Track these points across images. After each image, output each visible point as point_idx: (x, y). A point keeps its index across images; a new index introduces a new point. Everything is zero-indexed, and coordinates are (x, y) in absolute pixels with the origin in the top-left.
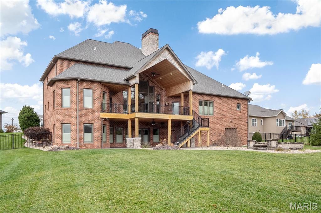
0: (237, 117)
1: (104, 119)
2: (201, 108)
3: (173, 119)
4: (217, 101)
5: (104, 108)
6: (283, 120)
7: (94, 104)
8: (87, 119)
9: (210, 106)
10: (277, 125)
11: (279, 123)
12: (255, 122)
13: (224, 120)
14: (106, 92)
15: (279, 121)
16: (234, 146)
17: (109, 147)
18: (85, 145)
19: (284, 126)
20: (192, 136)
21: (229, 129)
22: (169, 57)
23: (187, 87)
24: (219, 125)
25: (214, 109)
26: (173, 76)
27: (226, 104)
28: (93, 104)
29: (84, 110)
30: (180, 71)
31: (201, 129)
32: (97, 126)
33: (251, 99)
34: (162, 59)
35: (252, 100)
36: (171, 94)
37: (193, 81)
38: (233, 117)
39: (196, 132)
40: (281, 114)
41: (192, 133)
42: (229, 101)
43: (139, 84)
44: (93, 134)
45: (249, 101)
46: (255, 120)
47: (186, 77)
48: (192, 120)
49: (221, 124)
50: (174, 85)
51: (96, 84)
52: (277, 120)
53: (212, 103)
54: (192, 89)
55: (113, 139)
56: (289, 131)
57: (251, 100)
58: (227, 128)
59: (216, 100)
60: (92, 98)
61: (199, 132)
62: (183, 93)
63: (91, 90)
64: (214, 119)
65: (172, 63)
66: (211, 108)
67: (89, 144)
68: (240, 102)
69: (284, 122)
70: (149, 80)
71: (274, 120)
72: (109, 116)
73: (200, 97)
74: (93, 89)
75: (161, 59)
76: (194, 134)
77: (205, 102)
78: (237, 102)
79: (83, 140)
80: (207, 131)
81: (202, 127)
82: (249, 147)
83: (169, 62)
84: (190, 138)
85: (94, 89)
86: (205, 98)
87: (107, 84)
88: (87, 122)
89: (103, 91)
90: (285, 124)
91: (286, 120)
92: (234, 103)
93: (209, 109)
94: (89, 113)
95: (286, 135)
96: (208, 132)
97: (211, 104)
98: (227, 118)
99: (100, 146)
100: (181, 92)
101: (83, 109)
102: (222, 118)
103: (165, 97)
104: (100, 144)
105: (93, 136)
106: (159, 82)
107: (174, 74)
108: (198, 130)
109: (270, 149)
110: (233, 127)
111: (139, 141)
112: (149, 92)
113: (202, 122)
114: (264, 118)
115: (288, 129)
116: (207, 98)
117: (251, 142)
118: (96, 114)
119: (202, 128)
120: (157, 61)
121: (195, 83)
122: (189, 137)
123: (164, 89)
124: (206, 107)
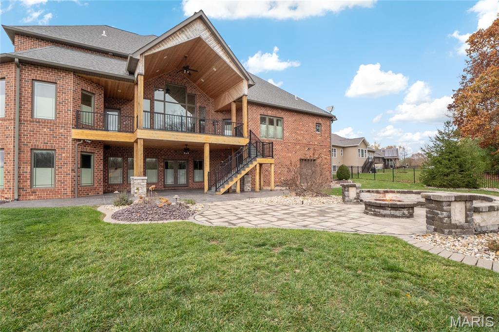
0: (316, 143)
1: (81, 142)
2: (263, 127)
3: (213, 142)
4: (288, 118)
5: (84, 121)
6: (365, 150)
7: (58, 112)
8: (41, 141)
9: (277, 125)
10: (359, 156)
11: (361, 153)
12: (335, 152)
13: (298, 147)
14: (94, 94)
15: (361, 151)
16: (316, 196)
17: (101, 193)
18: (34, 192)
19: (366, 157)
20: (243, 173)
21: (305, 160)
22: (205, 35)
23: (239, 90)
24: (290, 155)
25: (283, 130)
26: (217, 73)
27: (301, 124)
28: (56, 111)
29: (33, 122)
30: (225, 62)
31: (260, 160)
32: (63, 155)
33: (335, 117)
34: (192, 35)
35: (337, 120)
36: (220, 106)
37: (248, 80)
38: (311, 143)
39: (251, 166)
40: (363, 142)
41: (243, 168)
42: (305, 119)
43: (144, 76)
44: (55, 170)
45: (332, 121)
46: (335, 149)
47: (236, 73)
48: (246, 145)
49: (294, 152)
50: (222, 91)
51: (64, 74)
52: (359, 150)
53: (281, 120)
54: (246, 93)
55: (123, 178)
56: (372, 163)
57: (335, 119)
58: (303, 160)
59: (286, 117)
60: (54, 99)
61: (256, 166)
62: (234, 102)
63: (54, 86)
64: (283, 145)
65: (211, 46)
66: (279, 128)
67: (43, 190)
68: (320, 121)
69: (365, 153)
70: (187, 85)
71: (355, 150)
72: (91, 135)
73: (263, 111)
74: (56, 83)
75: (190, 35)
76: (247, 170)
77: (270, 119)
78: (316, 120)
79: (31, 181)
80: (271, 164)
81: (263, 157)
82: (347, 198)
83: (207, 45)
84: (240, 176)
85: (58, 82)
86: (270, 112)
87: (92, 77)
88: (41, 146)
89: (82, 89)
90: (367, 155)
91: (369, 151)
92: (311, 122)
93: (275, 129)
94: (45, 130)
95: (368, 167)
96: (273, 166)
97: (279, 123)
98: (302, 143)
99: (69, 193)
100: (231, 100)
101: (30, 121)
102: (296, 144)
103: (213, 112)
104: (69, 190)
105: (55, 174)
106: (202, 87)
107: (219, 68)
108: (255, 163)
109: (446, 231)
110: (312, 158)
111: (143, 184)
112: (188, 103)
113: (265, 149)
114: (343, 148)
115: (370, 160)
116: (273, 113)
117: (350, 188)
118: (61, 131)
119: (263, 159)
120: (182, 39)
121: (251, 82)
122: (238, 175)
123: (211, 100)
124: (271, 127)
